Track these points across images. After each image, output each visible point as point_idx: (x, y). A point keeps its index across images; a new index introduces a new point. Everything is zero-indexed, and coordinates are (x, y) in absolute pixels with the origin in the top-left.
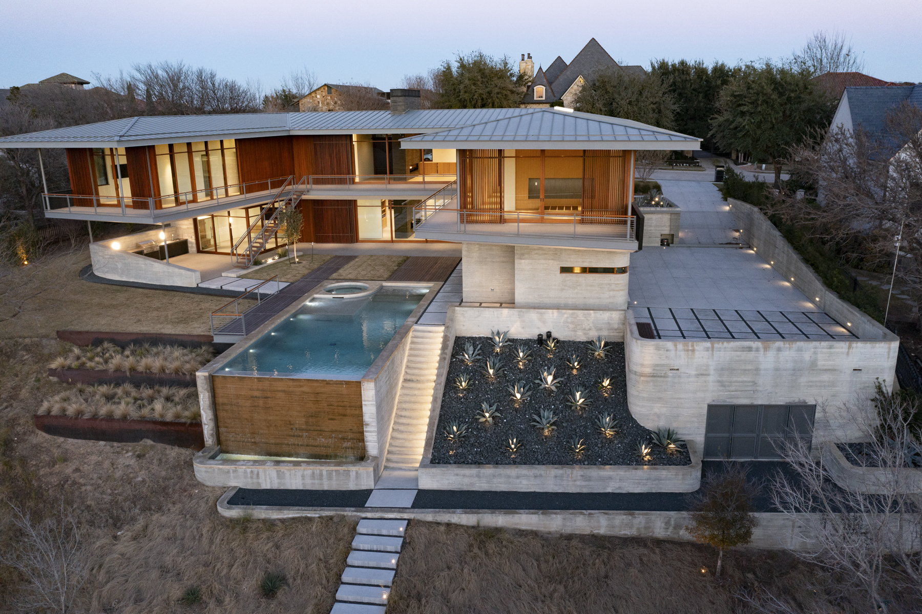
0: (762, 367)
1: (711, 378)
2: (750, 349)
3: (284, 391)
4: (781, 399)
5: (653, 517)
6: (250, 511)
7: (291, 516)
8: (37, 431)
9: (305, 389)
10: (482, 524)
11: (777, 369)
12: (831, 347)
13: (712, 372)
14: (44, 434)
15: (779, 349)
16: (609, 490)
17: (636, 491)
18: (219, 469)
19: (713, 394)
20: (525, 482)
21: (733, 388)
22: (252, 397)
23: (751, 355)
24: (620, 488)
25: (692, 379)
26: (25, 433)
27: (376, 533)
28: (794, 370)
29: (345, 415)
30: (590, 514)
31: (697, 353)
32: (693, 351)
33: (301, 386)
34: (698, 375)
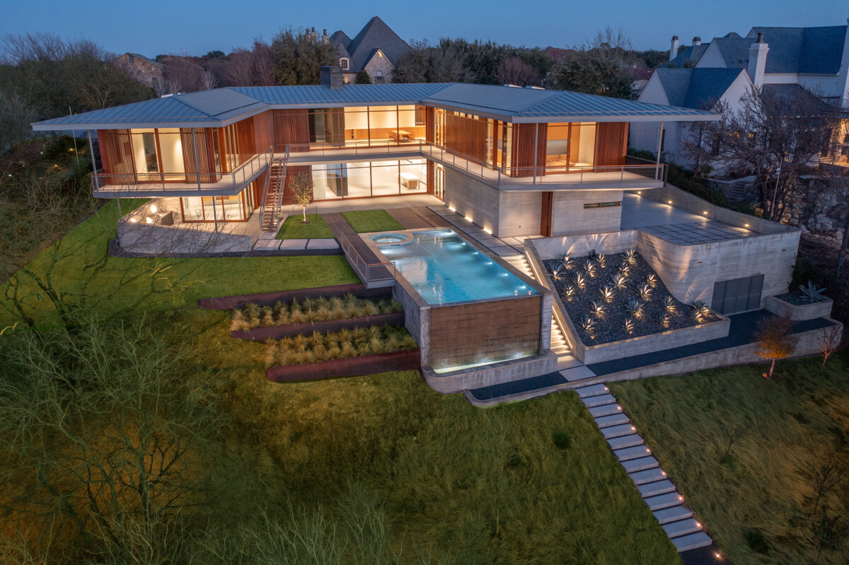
0: (742, 255)
1: (717, 265)
2: (737, 244)
3: (483, 312)
4: (748, 274)
5: (728, 352)
6: (502, 401)
7: (529, 398)
8: (270, 382)
9: (501, 308)
10: (643, 376)
11: (748, 255)
12: (774, 238)
13: (718, 261)
14: (277, 384)
15: (750, 243)
16: (688, 343)
17: (702, 341)
18: (455, 378)
19: (718, 276)
20: (644, 347)
21: (727, 270)
22: (459, 321)
23: (737, 248)
24: (693, 341)
25: (708, 267)
26: (259, 386)
27: (592, 395)
28: (756, 254)
29: (527, 323)
30: (697, 357)
31: (712, 250)
32: (710, 249)
33: (496, 306)
34: (711, 264)
